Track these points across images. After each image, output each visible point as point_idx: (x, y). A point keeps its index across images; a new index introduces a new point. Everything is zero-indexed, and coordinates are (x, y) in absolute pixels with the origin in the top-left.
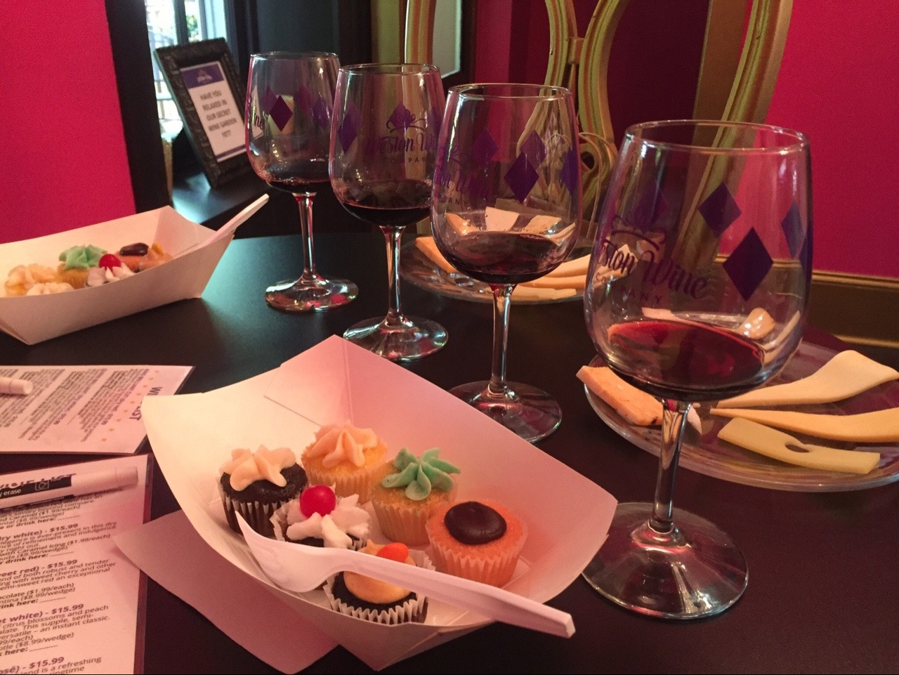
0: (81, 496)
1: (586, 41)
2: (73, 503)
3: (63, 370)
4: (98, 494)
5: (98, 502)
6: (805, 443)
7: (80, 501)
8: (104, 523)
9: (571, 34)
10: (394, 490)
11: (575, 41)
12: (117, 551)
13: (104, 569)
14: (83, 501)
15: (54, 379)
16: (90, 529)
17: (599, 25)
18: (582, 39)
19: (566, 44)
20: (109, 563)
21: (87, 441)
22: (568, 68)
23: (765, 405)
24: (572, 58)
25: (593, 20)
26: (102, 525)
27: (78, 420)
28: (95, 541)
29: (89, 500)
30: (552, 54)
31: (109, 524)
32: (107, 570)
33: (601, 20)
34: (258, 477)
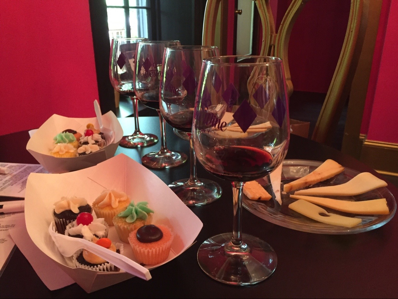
0: (7, 214)
1: (278, 35)
2: (3, 216)
3: (25, 166)
4: (14, 213)
5: (12, 216)
6: (329, 213)
7: (6, 215)
8: (11, 225)
9: (272, 32)
10: (122, 218)
11: (273, 35)
12: (9, 236)
13: (2, 242)
14: (7, 215)
15: (19, 169)
16: (5, 226)
17: (283, 28)
18: (276, 34)
19: (269, 37)
20: (5, 240)
21: (20, 193)
22: (270, 47)
23: (318, 195)
24: (272, 43)
25: (281, 26)
26: (9, 225)
27: (21, 184)
28: (4, 231)
29: (10, 215)
30: (263, 41)
31: (13, 225)
32: (3, 243)
33: (284, 25)
34: (67, 209)
